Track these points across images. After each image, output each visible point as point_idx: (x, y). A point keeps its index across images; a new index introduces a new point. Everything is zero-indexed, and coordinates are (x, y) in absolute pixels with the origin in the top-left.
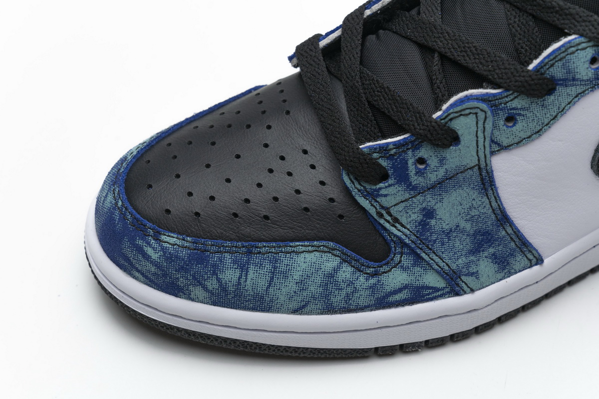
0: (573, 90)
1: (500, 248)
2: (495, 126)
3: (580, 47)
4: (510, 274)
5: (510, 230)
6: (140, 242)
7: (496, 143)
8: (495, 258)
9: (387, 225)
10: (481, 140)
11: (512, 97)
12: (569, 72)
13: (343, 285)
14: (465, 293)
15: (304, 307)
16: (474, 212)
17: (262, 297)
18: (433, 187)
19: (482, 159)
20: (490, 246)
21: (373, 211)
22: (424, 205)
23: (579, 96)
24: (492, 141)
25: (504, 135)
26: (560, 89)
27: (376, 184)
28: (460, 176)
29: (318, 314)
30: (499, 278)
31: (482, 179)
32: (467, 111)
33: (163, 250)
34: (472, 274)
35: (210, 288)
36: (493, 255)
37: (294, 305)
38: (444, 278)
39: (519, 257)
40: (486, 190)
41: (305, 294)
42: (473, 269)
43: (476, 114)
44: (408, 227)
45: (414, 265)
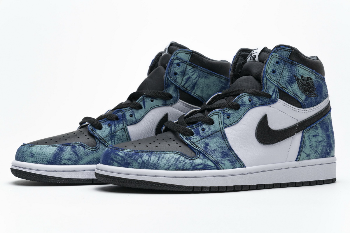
0: (245, 108)
1: (231, 158)
2: (224, 119)
3: (245, 95)
4: (235, 168)
5: (233, 153)
6: (117, 152)
7: (225, 124)
8: (230, 161)
9: (195, 147)
10: (220, 122)
11: (228, 110)
12: (243, 102)
13: (181, 161)
14: (221, 169)
15: (169, 167)
16: (221, 145)
17: (156, 164)
18: (207, 137)
19: (222, 128)
20: (227, 157)
21: (190, 143)
22: (205, 142)
23: (248, 110)
24: (224, 123)
25: (227, 121)
26: (241, 107)
27: (190, 136)
28: (216, 134)
29: (174, 170)
30: (232, 168)
31: (222, 136)
32: (215, 114)
33: (125, 153)
34: (223, 163)
35: (139, 162)
36: (229, 160)
37: (166, 167)
38: (214, 164)
39: (238, 163)
40: (224, 139)
41: (169, 163)
42: (222, 162)
43: (218, 114)
44: (201, 148)
45: (204, 158)
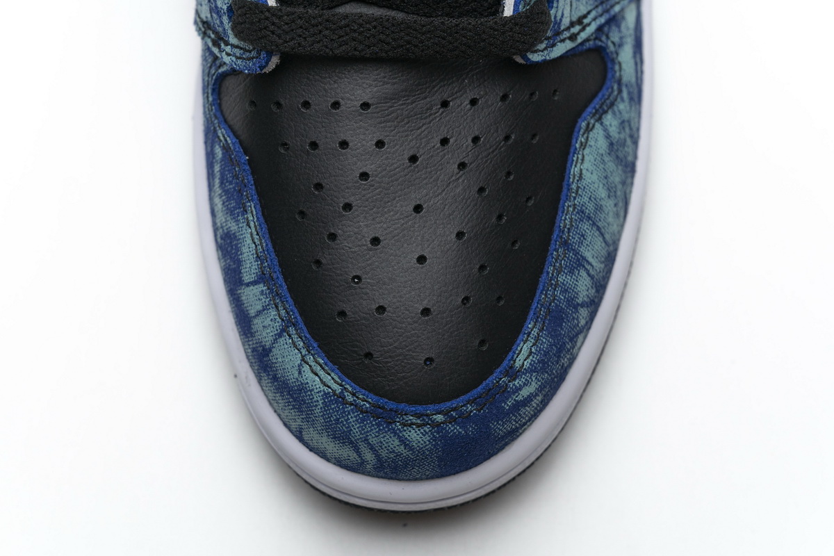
6: (509, 403)
21: (569, 45)
33: (532, 370)
35: (584, 322)
